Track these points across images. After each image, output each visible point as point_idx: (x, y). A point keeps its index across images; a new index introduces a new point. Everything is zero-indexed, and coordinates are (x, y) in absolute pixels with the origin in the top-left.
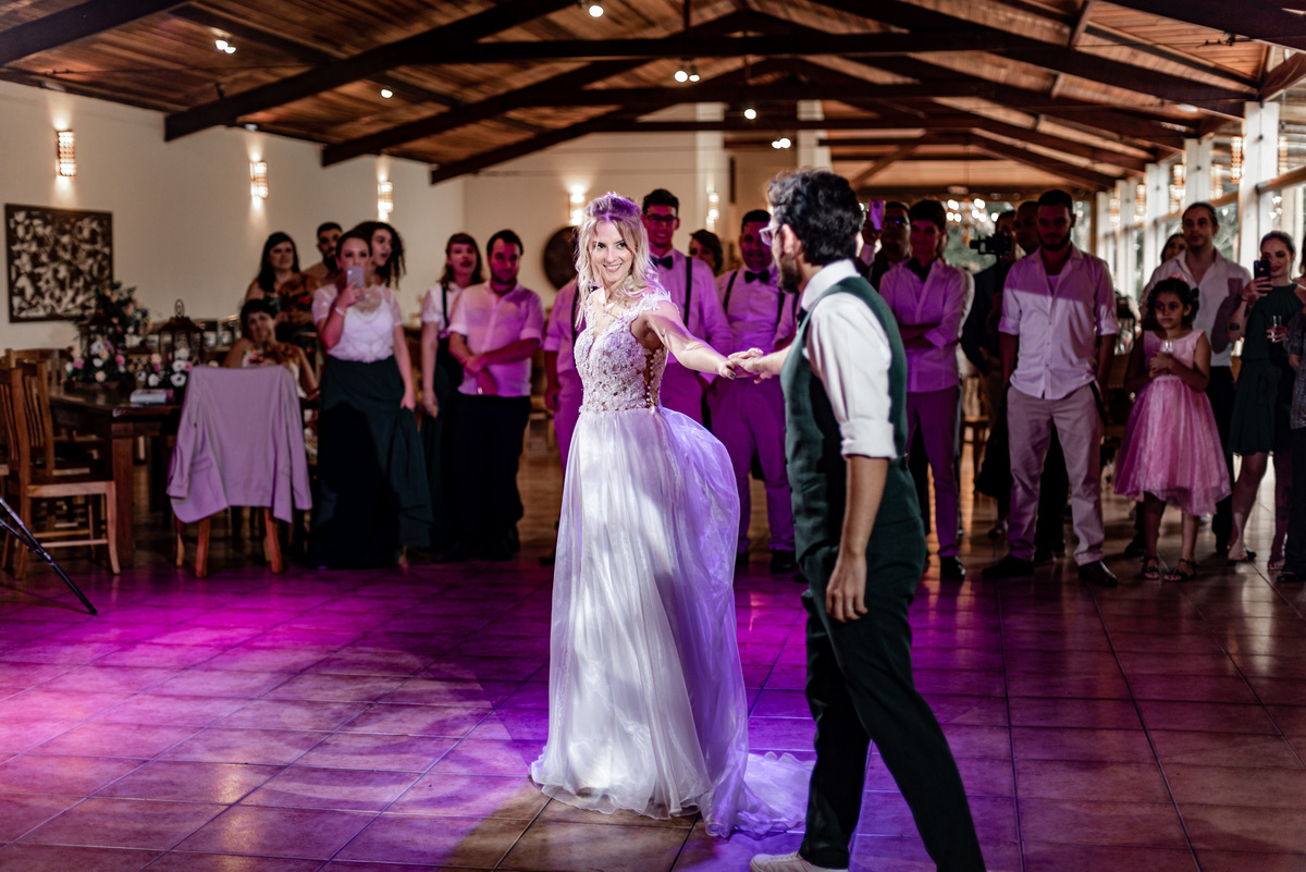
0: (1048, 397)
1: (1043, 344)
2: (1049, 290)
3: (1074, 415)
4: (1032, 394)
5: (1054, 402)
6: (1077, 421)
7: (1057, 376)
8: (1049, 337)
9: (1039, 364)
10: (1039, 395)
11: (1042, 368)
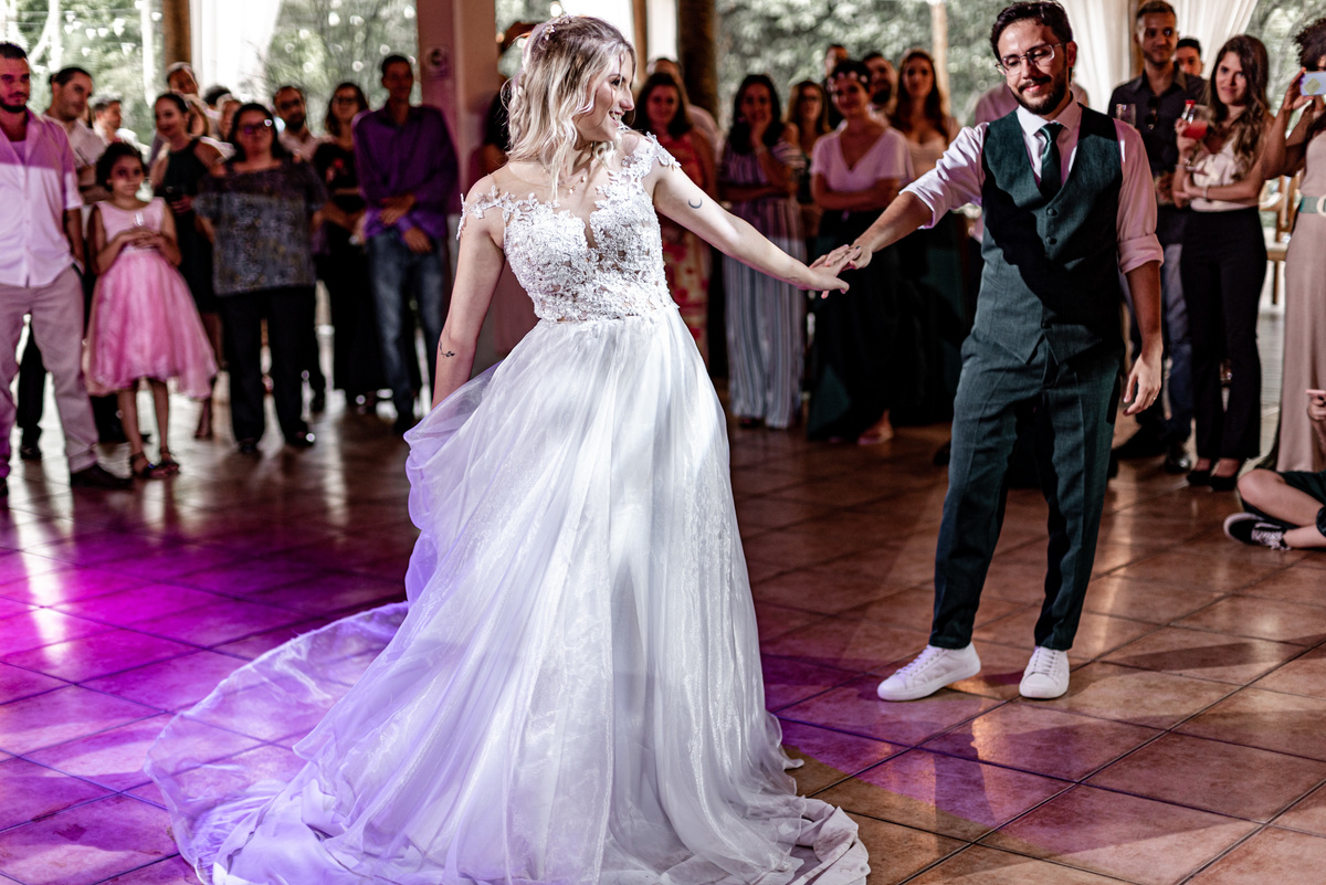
0: (34, 283)
1: (20, 224)
2: (18, 159)
3: (60, 303)
4: (12, 282)
5: (38, 290)
6: (64, 310)
7: (40, 257)
8: (28, 213)
9: (17, 247)
10: (22, 283)
11: (22, 251)
